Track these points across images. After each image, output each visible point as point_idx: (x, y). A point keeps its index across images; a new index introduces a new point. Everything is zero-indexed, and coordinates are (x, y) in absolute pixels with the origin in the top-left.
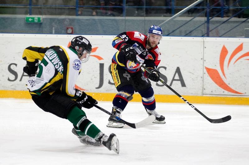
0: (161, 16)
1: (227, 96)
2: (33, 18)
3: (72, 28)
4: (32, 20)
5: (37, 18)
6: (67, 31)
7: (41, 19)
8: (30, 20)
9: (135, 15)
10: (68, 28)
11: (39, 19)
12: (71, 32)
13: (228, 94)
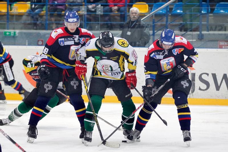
0: (117, 30)
1: (168, 97)
2: (10, 32)
3: (42, 41)
4: (9, 33)
5: (13, 32)
6: (38, 43)
7: (16, 33)
8: (7, 34)
9: (96, 29)
10: (38, 41)
11: (15, 33)
12: (41, 44)
13: (169, 95)
